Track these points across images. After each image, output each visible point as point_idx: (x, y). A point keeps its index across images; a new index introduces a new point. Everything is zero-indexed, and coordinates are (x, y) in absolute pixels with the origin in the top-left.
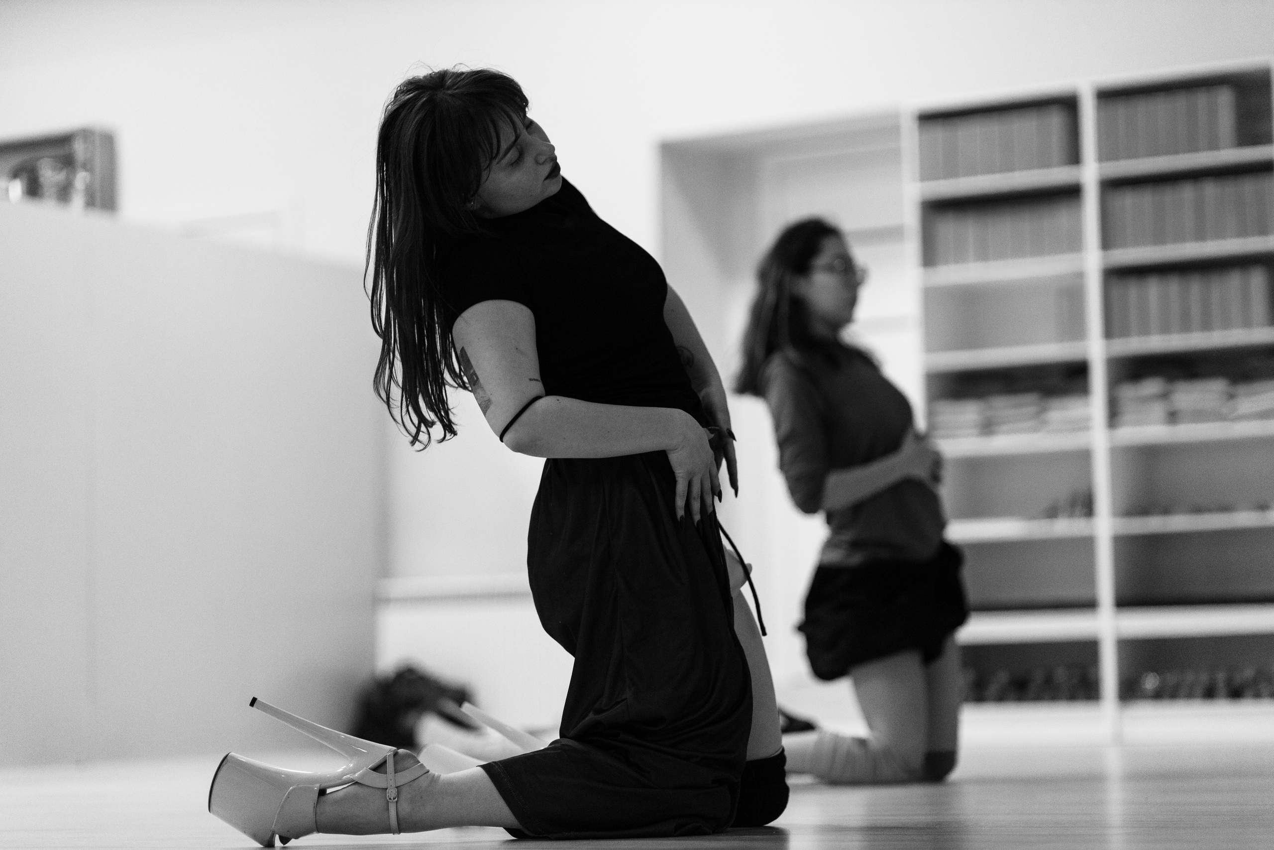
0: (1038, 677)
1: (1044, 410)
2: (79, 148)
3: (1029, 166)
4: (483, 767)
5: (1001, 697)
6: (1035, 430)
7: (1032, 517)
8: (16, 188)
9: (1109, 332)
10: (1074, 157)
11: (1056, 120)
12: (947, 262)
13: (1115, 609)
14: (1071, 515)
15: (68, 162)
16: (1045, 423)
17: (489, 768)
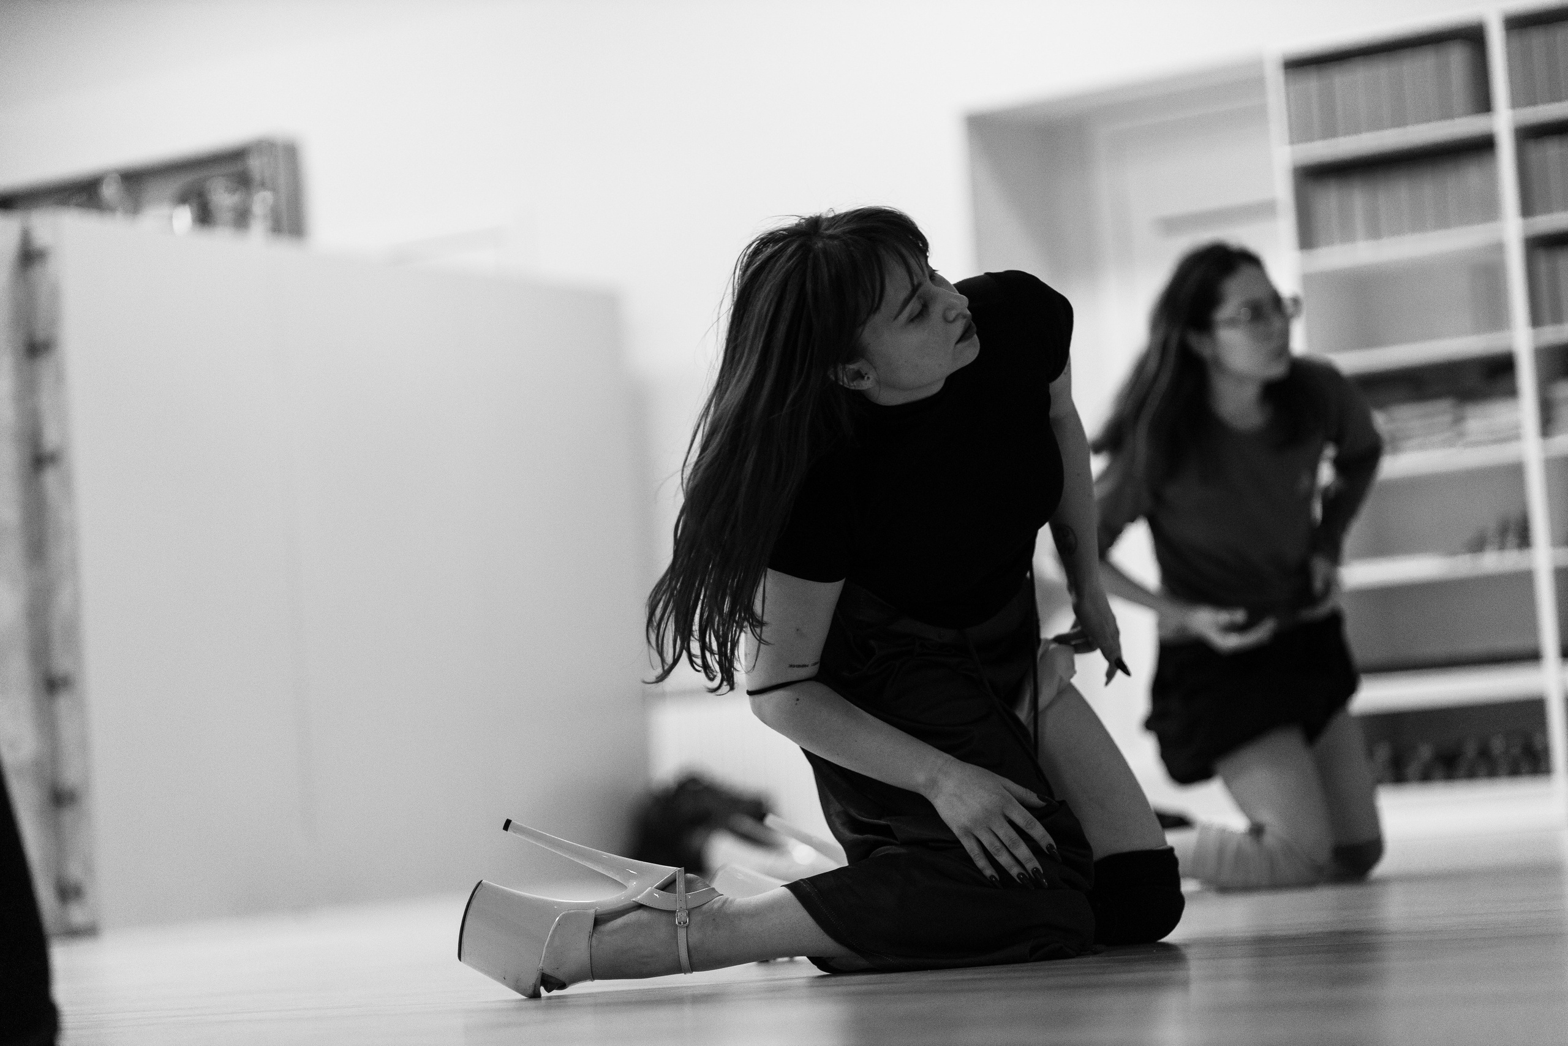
0: (1471, 750)
1: (1459, 420)
2: (256, 165)
3: (1426, 118)
4: (786, 886)
5: (1426, 777)
6: (1449, 443)
7: (1451, 552)
8: (184, 216)
9: (1536, 320)
10: (1483, 103)
11: (1457, 57)
12: (1330, 243)
13: (1560, 660)
14: (1502, 547)
15: (244, 182)
16: (1461, 435)
17: (795, 887)
